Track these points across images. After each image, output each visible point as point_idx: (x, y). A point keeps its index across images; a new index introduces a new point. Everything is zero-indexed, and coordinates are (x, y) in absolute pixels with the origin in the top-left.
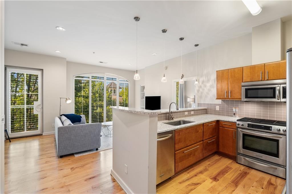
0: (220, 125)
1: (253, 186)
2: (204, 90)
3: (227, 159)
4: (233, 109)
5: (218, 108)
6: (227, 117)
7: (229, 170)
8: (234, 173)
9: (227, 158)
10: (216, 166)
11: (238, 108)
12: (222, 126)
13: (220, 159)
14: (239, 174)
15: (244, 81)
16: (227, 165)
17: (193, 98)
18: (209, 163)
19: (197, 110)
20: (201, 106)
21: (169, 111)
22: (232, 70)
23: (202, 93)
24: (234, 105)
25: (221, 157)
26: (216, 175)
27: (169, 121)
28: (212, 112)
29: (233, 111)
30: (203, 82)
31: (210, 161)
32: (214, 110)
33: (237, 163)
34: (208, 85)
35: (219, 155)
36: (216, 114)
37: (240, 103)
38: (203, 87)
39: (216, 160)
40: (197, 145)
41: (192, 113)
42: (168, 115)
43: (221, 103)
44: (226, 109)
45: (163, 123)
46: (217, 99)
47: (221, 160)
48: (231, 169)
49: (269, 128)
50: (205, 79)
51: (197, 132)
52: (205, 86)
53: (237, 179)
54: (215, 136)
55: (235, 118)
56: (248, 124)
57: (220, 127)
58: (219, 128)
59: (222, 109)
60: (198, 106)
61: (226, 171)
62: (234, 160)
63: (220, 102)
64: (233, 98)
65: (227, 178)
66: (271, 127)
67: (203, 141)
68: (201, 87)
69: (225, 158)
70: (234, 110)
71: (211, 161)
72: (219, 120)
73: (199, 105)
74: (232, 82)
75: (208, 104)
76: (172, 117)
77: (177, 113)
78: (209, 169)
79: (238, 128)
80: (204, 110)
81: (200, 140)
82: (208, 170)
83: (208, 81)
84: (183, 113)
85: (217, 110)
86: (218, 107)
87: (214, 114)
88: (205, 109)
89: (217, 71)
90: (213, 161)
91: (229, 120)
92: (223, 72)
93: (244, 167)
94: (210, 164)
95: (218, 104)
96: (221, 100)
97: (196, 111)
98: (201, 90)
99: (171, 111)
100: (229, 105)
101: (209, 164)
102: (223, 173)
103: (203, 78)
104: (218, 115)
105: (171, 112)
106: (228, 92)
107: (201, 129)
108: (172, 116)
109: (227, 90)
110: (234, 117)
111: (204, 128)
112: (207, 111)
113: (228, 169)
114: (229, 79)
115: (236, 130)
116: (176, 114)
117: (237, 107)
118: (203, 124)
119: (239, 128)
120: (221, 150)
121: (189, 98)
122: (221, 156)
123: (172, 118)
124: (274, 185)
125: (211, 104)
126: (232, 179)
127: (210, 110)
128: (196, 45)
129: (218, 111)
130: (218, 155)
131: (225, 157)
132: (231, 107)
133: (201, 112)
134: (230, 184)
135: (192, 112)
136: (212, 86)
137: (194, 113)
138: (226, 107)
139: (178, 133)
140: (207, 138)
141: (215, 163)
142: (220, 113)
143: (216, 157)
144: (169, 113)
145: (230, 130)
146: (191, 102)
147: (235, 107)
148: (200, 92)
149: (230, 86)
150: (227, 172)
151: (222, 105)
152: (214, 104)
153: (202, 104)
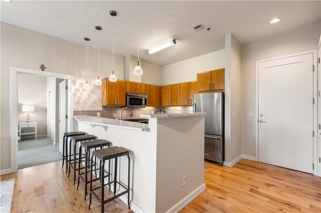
2: (82, 94)
5: (99, 115)
20: (78, 114)
22: (119, 81)
23: (79, 98)
30: (81, 85)
34: (88, 90)
37: (117, 109)
38: (81, 90)
44: (106, 115)
46: (107, 105)
50: (83, 81)
59: (103, 115)
60: (74, 114)
63: (100, 108)
64: (120, 104)
68: (78, 90)
70: (114, 115)
73: (76, 113)
75: (88, 111)
86: (100, 113)
95: (99, 111)
98: (78, 94)
100: (108, 111)
103: (81, 81)
125: (91, 111)
132: (111, 113)
136: (92, 92)
138: (106, 113)
147: (115, 113)
148: (77, 97)
151: (103, 111)
152: (95, 111)
153: (80, 111)
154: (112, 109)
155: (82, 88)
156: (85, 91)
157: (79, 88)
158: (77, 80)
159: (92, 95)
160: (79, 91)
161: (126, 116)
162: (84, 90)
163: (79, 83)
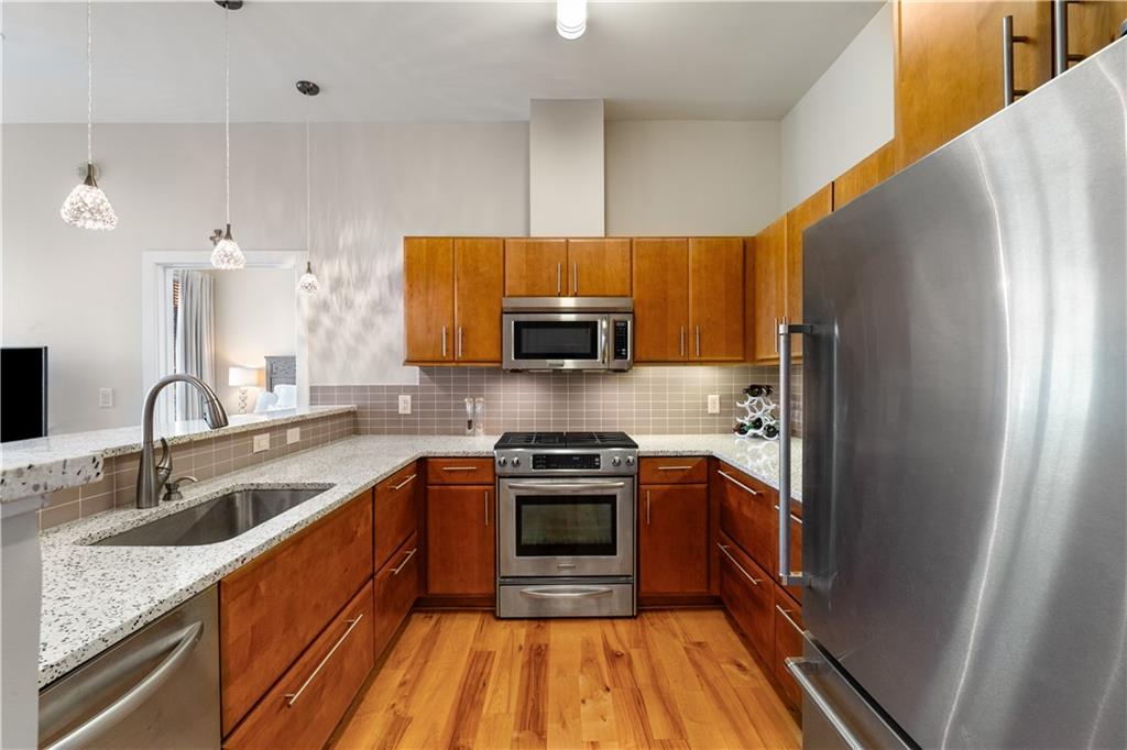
0: (432, 479)
1: (581, 698)
2: (339, 321)
3: (459, 616)
4: (464, 406)
5: (404, 404)
6: (444, 438)
7: (486, 671)
8: (508, 676)
9: (457, 612)
10: (434, 674)
11: (481, 399)
12: (439, 481)
13: (435, 631)
14: (522, 667)
15: (507, 294)
16: (471, 649)
17: (259, 369)
18: (399, 676)
19: (315, 420)
20: (326, 400)
21: (141, 439)
22: (467, 241)
23: (331, 336)
24: (465, 389)
25: (435, 617)
26: (450, 731)
27: (145, 513)
28: (382, 423)
29: (465, 414)
30: (337, 284)
31: (399, 662)
32: (390, 414)
33: (500, 619)
34: (362, 299)
35: (427, 612)
36: (399, 432)
37: (488, 381)
38: (335, 306)
39: (425, 640)
40: (352, 615)
41: (293, 436)
42: (132, 468)
43: (418, 384)
44: (439, 406)
45: (83, 542)
46: (409, 362)
47: (442, 630)
48: (490, 660)
49: (590, 461)
50: (345, 268)
51: (352, 540)
52: (348, 304)
53: (527, 696)
54: (412, 534)
55: (471, 438)
56: (535, 457)
57: (429, 487)
58: (426, 490)
59: (422, 406)
60: (313, 400)
61: (478, 682)
62: (484, 612)
63: (412, 376)
64: (471, 357)
65: (496, 716)
66: (598, 456)
67: (372, 576)
68: (324, 306)
69: (451, 616)
70: (469, 408)
71: (404, 660)
72: (426, 455)
73: (316, 393)
74: (466, 293)
75: (363, 388)
76: (170, 480)
77: (204, 451)
78: (409, 715)
79: (500, 477)
80: (345, 420)
81: (362, 577)
82: (410, 720)
83: (363, 280)
84: (241, 443)
85: (401, 411)
86: (408, 397)
87: (390, 432)
88: (349, 413)
89: (406, 238)
90: (413, 653)
91: (466, 450)
92: (433, 244)
93: (523, 626)
94: (408, 676)
95: (405, 387)
96: (416, 369)
97: (310, 428)
98: (326, 321)
99: (156, 437)
100: (447, 389)
101: (403, 684)
102: (473, 697)
103: (337, 267)
104: (407, 437)
105: (158, 445)
106: (451, 334)
107: (367, 518)
108: (169, 470)
109: (449, 324)
110: (469, 435)
111: (377, 508)
112: (356, 423)
113: (480, 665)
114: (458, 279)
115: (491, 487)
116: (193, 453)
117: (480, 396)
118: (374, 487)
119: (504, 477)
120: (436, 588)
121: (235, 366)
122: (434, 612)
123: (164, 491)
124: (622, 655)
125: (373, 388)
126: (513, 710)
127: (373, 414)
128: (309, 89)
129: (406, 415)
130: (423, 615)
131: (449, 612)
132: (456, 398)
133: (333, 428)
134: (518, 739)
135: (290, 432)
136: (379, 307)
137: (302, 435)
138: (438, 397)
139: (247, 595)
140: (389, 553)
141: (426, 662)
142: (415, 423)
143: (420, 627)
144: (140, 455)
145: (472, 491)
146: (250, 389)
147: (471, 396)
148: (321, 332)
149: (459, 308)
150: (484, 684)
151: (422, 389)
152: (389, 388)
153: (333, 387)
154: (465, 381)
155: (341, 294)
156: (350, 307)
157: (329, 296)
158: (321, 265)
159: (379, 320)
160: (328, 311)
161: (538, 414)
162: (346, 303)
163: (330, 278)
